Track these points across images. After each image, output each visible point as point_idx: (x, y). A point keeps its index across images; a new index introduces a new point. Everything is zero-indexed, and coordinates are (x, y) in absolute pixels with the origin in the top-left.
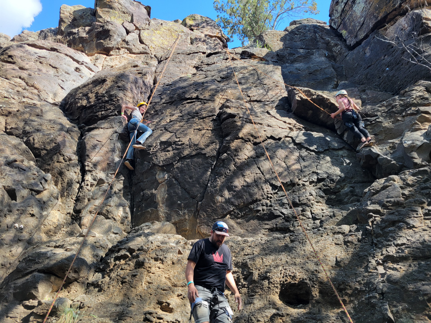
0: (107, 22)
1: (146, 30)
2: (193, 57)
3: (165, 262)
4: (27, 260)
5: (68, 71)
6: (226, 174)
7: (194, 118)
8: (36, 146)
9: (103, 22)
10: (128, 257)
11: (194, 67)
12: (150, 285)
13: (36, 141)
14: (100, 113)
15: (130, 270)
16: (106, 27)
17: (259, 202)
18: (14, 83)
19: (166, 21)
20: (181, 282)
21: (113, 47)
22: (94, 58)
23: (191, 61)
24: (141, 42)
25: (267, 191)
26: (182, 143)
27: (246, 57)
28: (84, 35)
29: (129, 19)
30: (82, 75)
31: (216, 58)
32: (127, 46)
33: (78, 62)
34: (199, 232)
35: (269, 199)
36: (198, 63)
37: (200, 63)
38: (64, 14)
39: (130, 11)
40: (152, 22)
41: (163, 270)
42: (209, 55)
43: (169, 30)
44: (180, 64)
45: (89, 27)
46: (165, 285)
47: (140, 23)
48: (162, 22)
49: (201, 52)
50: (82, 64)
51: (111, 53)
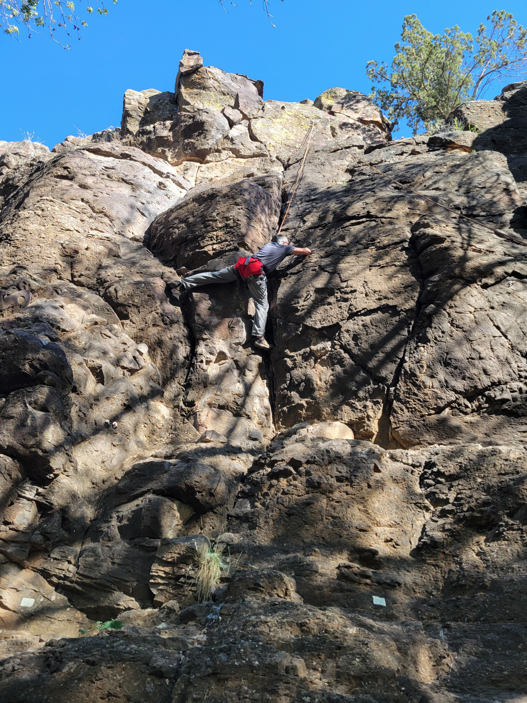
0: (199, 110)
1: (260, 119)
2: (343, 155)
3: (356, 484)
4: (132, 475)
5: (149, 187)
6: (436, 339)
7: (368, 248)
8: (121, 300)
9: (192, 111)
10: (291, 473)
11: (347, 171)
12: (337, 521)
13: (120, 294)
14: (210, 247)
15: (298, 496)
16: (198, 118)
17: (504, 387)
18: (75, 208)
19: (290, 103)
20: (387, 518)
21: (211, 149)
22: (182, 168)
23: (339, 161)
24: (253, 138)
25: (518, 367)
26: (352, 289)
27: (437, 148)
28: (165, 133)
29: (232, 102)
30: (170, 194)
31: (382, 154)
32: (231, 146)
33: (160, 174)
34: (394, 438)
35: (522, 379)
36: (353, 164)
37: (355, 163)
38: (130, 104)
39: (233, 90)
40: (268, 106)
41: (353, 497)
42: (370, 150)
43: (296, 116)
44: (322, 167)
45: (171, 120)
46: (361, 522)
47: (249, 109)
48: (283, 105)
49: (356, 146)
50: (168, 177)
51: (208, 158)
